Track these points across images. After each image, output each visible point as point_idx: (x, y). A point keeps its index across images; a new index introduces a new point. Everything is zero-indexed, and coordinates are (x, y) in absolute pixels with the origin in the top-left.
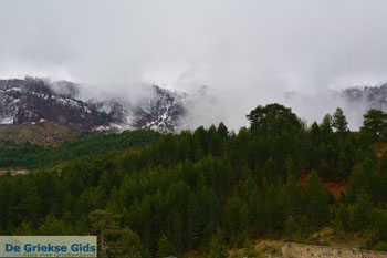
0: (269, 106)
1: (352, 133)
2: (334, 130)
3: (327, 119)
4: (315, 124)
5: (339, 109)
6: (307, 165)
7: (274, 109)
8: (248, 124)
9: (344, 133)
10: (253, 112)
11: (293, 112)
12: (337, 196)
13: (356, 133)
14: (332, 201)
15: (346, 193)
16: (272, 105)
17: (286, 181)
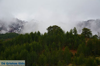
0: (54, 26)
1: (79, 35)
2: (73, 34)
3: (71, 31)
4: (68, 32)
5: (75, 28)
6: (65, 45)
7: (55, 27)
8: (47, 32)
9: (76, 35)
10: (48, 28)
11: (61, 28)
12: (74, 54)
13: (80, 35)
14: (72, 56)
15: (76, 53)
16: (55, 26)
17: (58, 50)
